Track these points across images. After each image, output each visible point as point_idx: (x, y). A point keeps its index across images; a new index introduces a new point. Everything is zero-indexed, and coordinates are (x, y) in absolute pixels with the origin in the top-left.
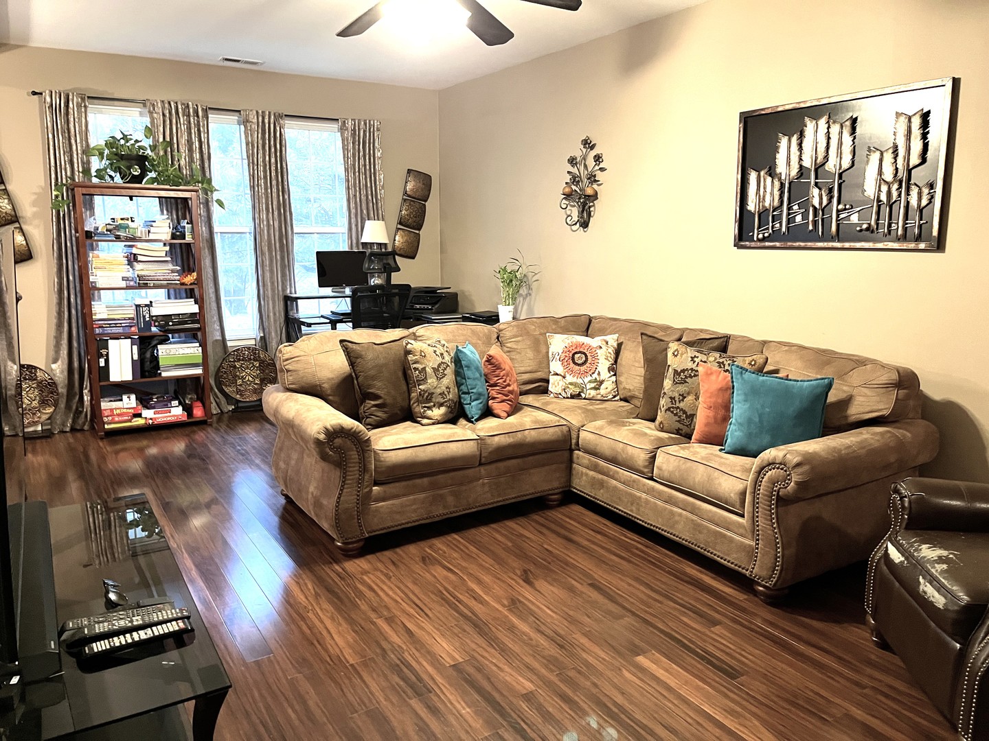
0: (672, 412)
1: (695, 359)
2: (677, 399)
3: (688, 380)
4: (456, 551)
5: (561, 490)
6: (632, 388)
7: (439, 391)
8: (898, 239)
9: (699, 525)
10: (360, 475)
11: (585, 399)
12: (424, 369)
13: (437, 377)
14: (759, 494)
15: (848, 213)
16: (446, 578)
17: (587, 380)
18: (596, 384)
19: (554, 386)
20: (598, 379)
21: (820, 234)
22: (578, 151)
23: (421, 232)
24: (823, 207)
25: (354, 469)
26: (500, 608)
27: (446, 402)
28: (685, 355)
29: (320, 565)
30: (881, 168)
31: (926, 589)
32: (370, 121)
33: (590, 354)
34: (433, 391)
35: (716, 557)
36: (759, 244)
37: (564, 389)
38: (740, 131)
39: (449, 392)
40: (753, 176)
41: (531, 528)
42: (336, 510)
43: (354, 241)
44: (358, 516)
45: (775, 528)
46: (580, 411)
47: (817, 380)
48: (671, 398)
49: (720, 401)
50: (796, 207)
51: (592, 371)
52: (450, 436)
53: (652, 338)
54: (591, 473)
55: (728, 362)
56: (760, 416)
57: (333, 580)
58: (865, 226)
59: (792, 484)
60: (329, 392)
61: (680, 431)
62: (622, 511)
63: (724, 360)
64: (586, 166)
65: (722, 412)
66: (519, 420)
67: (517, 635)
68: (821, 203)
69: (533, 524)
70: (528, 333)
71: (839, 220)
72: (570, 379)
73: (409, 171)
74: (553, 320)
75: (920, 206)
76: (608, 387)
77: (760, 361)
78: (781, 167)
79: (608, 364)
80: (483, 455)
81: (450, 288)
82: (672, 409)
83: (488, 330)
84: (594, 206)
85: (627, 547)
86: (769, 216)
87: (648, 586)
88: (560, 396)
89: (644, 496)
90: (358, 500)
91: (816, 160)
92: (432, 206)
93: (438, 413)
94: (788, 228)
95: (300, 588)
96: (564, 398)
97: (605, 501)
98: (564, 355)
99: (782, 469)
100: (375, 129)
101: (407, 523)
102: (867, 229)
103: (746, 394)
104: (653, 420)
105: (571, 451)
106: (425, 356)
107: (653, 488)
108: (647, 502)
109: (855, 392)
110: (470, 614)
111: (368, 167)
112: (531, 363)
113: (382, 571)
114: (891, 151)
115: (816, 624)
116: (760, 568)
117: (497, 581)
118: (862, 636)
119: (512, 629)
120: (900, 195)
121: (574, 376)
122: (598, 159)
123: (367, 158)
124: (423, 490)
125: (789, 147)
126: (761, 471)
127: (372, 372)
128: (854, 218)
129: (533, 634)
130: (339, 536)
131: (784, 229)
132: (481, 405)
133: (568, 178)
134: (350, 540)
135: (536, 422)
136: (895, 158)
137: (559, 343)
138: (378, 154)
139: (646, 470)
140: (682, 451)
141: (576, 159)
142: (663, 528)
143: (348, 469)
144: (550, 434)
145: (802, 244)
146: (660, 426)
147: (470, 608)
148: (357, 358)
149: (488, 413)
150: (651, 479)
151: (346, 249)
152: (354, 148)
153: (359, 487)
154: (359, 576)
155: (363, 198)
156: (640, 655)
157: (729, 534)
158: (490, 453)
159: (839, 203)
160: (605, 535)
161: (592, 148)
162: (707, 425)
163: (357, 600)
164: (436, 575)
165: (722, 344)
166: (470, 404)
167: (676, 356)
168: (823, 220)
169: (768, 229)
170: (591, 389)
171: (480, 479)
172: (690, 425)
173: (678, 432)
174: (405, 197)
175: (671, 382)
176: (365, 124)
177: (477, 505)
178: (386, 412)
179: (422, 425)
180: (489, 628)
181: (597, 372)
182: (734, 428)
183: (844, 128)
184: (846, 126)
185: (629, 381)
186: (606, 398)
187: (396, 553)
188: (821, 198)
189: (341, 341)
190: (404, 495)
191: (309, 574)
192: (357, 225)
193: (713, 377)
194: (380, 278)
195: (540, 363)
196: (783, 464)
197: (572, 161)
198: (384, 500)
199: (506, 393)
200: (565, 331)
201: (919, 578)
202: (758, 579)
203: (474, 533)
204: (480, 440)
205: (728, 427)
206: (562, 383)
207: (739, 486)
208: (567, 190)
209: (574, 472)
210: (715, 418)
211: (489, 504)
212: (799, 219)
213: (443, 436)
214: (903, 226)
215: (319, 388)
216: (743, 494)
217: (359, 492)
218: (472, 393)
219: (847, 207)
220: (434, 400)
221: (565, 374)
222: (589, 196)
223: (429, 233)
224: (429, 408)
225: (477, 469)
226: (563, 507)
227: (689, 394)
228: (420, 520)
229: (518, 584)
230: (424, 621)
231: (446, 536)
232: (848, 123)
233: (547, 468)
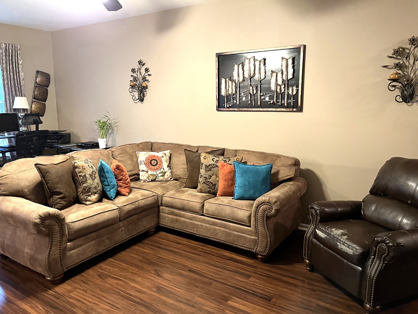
0: (206, 184)
1: (214, 160)
2: (208, 178)
3: (212, 169)
4: (116, 268)
5: (155, 226)
6: (179, 174)
7: (93, 186)
8: (285, 108)
9: (229, 233)
10: (60, 238)
11: (158, 181)
12: (85, 175)
13: (92, 179)
14: (258, 216)
15: (265, 97)
16: (117, 284)
17: (158, 172)
18: (162, 174)
19: (143, 177)
20: (163, 171)
21: (253, 105)
22: (136, 66)
23: (46, 103)
24: (254, 94)
25: (57, 236)
26: (153, 293)
27: (97, 191)
28: (209, 158)
29: (40, 293)
30: (277, 80)
31: (341, 247)
32: (15, 45)
33: (159, 160)
34: (91, 186)
35: (238, 246)
36: (227, 109)
37: (148, 178)
38: (216, 61)
39: (98, 186)
40: (223, 81)
41: (146, 247)
42: (48, 261)
43: (9, 108)
44: (60, 261)
45: (266, 230)
46: (160, 188)
47: (267, 165)
48: (205, 178)
49: (229, 177)
50: (242, 94)
51: (160, 168)
52: (104, 209)
53: (190, 152)
54: (170, 216)
55: (228, 160)
56: (249, 182)
57: (53, 300)
58: (272, 102)
59: (273, 210)
60: (28, 194)
61: (210, 192)
62: (189, 232)
63: (226, 159)
64: (140, 73)
65: (230, 182)
66: (135, 196)
67: (169, 306)
68: (253, 93)
69: (147, 245)
70: (127, 152)
71: (261, 100)
72: (150, 172)
73: (38, 72)
74: (136, 145)
75: (293, 94)
76: (168, 174)
77: (240, 159)
78: (235, 77)
79: (167, 164)
80: (121, 216)
81: (66, 131)
82: (206, 183)
83: (108, 152)
84: (146, 91)
85: (195, 248)
86: (231, 97)
87: (213, 265)
88: (146, 181)
89: (200, 223)
90: (60, 252)
91: (250, 75)
92: (51, 89)
93: (94, 197)
94: (239, 102)
95: (34, 309)
96: (148, 182)
97: (179, 228)
98: (146, 161)
99: (268, 205)
100: (18, 49)
101: (86, 259)
102: (273, 103)
103: (241, 174)
104: (195, 187)
105: (159, 207)
106: (85, 169)
107: (204, 219)
108: (202, 226)
109: (280, 168)
110: (140, 301)
111: (15, 69)
112: (130, 166)
113: (80, 289)
114: (281, 72)
115: (284, 267)
116: (260, 249)
117: (145, 279)
118: (302, 268)
119: (164, 303)
120: (285, 90)
121: (152, 171)
122: (147, 70)
123: (14, 64)
124: (93, 240)
125: (238, 69)
126: (258, 207)
127: (56, 180)
128: (267, 99)
129: (176, 303)
130: (50, 274)
131: (238, 103)
132: (115, 191)
133: (132, 79)
134: (57, 275)
135: (143, 195)
136: (282, 75)
137: (143, 156)
138: (20, 62)
139: (200, 212)
140: (216, 201)
141: (135, 70)
142: (210, 236)
143: (53, 236)
144: (150, 201)
145: (246, 109)
146: (200, 190)
147: (138, 297)
148: (46, 173)
149: (118, 194)
150: (203, 215)
151: (4, 112)
152: (6, 59)
153: (60, 245)
154: (67, 294)
155: (13, 85)
156: (228, 301)
157: (244, 235)
158: (125, 214)
159: (261, 93)
160: (183, 245)
161: (143, 65)
162: (224, 188)
163: (73, 309)
164: (111, 283)
165: (222, 152)
166: (110, 191)
167: (205, 159)
168: (254, 99)
169: (231, 103)
170: (160, 176)
171: (120, 228)
172: (214, 188)
173: (209, 192)
174: (36, 85)
175: (204, 171)
176: (12, 46)
177: (120, 241)
178: (65, 201)
179: (86, 205)
180: (154, 306)
181: (162, 168)
182: (238, 188)
183: (261, 62)
184: (262, 62)
185: (177, 171)
186: (167, 180)
187: (83, 276)
188: (253, 91)
189: (36, 165)
190: (84, 244)
191: (36, 300)
192: (9, 99)
193: (225, 167)
194: (25, 127)
195: (135, 166)
196: (268, 203)
197: (133, 71)
198: (73, 249)
199: (127, 183)
200: (143, 150)
201: (337, 243)
202: (259, 253)
203: (120, 255)
204: (119, 209)
205: (235, 188)
206: (146, 175)
207: (247, 214)
208: (132, 84)
209: (161, 217)
210: (228, 185)
211: (125, 240)
212: (244, 99)
213: (101, 209)
214: (287, 102)
215: (21, 192)
216: (250, 217)
217: (60, 248)
218: (110, 185)
219: (264, 94)
220: (91, 191)
221: (148, 171)
222: (144, 87)
223: (50, 103)
224: (89, 196)
225: (119, 223)
226: (157, 234)
227: (213, 175)
228: (93, 255)
229: (156, 278)
230: (118, 312)
231: (106, 261)
232: (263, 61)
233: (149, 217)
